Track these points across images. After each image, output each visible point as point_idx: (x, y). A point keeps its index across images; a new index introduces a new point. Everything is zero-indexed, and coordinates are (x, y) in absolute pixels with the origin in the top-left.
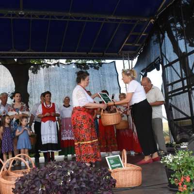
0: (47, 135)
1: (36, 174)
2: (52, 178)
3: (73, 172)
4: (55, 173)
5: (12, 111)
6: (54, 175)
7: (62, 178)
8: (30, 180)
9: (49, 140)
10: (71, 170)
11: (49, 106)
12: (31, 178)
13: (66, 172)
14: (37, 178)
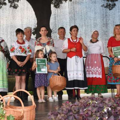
0: (74, 71)
1: (70, 109)
2: (87, 113)
3: (110, 109)
4: (90, 109)
5: (38, 45)
6: (90, 110)
7: (98, 114)
8: (63, 115)
9: (75, 76)
10: (108, 106)
11: (75, 41)
12: (64, 112)
13: (102, 108)
14: (71, 113)
